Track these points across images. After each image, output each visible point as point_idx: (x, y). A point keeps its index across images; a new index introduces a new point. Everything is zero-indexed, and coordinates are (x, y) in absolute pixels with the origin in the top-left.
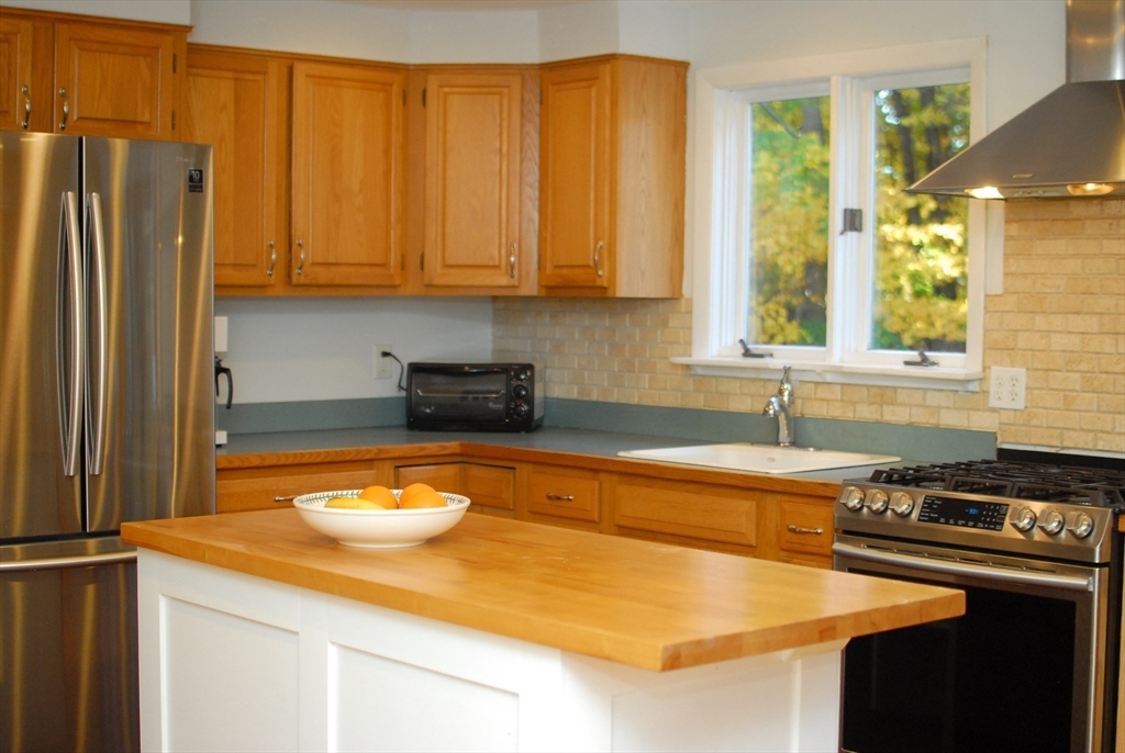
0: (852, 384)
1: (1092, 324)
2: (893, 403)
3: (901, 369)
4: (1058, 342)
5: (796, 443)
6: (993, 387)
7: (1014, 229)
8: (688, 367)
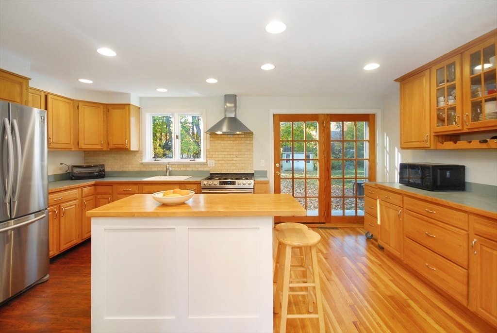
0: (179, 165)
1: (226, 153)
2: (189, 167)
3: (189, 161)
4: (220, 156)
5: (170, 175)
6: (209, 164)
7: (212, 139)
8: (142, 163)
